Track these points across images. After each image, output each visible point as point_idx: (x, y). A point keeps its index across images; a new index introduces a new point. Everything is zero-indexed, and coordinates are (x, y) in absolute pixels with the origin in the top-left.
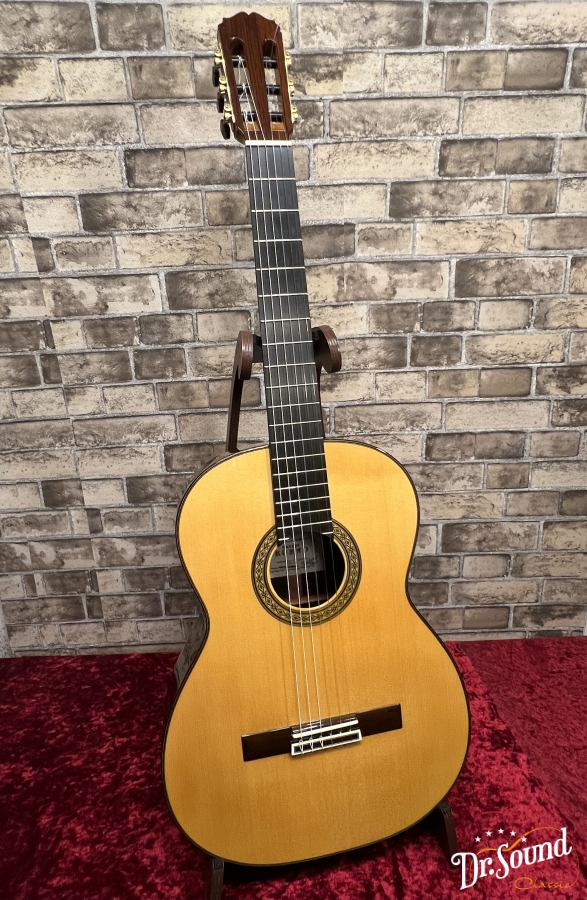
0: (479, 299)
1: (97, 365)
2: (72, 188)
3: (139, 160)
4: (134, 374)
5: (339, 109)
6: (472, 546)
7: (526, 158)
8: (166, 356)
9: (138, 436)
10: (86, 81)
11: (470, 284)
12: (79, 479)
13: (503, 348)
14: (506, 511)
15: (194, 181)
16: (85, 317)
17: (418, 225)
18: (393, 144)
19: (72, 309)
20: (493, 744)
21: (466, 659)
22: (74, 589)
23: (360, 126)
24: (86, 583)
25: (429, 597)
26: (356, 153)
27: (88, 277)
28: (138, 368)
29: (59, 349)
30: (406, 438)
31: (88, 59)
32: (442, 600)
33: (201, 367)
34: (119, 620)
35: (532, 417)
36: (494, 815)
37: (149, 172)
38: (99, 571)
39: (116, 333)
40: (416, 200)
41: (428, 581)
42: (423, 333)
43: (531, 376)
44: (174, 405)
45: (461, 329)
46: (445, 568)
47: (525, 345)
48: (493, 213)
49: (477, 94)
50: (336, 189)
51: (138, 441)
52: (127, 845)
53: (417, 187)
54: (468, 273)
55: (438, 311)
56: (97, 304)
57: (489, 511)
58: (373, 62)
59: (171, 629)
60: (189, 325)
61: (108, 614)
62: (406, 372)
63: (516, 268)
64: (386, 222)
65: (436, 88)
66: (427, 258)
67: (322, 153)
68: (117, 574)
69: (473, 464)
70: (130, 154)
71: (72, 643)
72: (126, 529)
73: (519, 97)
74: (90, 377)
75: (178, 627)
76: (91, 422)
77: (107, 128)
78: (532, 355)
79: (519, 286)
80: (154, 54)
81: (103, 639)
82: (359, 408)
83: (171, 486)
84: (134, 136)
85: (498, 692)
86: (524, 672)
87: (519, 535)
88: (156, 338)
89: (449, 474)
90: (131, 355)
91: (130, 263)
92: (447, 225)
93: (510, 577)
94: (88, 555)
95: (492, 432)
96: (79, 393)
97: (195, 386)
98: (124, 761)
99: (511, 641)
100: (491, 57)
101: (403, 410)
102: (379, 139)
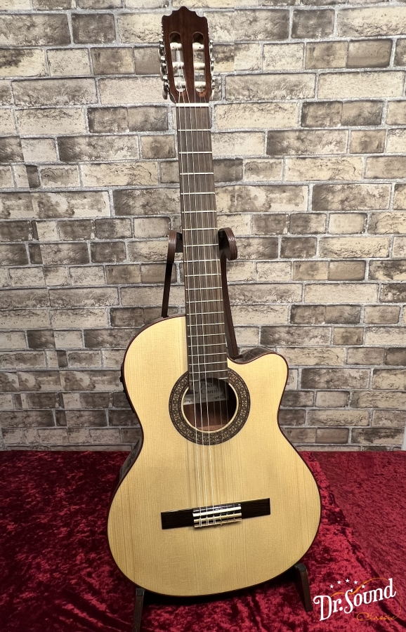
0: (329, 212)
1: (66, 252)
2: (53, 133)
3: (97, 115)
4: (90, 259)
5: (232, 81)
6: (322, 385)
7: (363, 115)
8: (112, 247)
9: (93, 301)
10: (63, 64)
11: (322, 201)
12: (52, 330)
13: (346, 247)
14: (347, 361)
15: (133, 129)
16: (59, 219)
17: (287, 161)
18: (269, 105)
19: (50, 213)
20: (329, 521)
21: (317, 464)
22: (48, 405)
23: (246, 93)
24: (56, 401)
25: (292, 420)
26: (243, 111)
27: (62, 192)
28: (93, 254)
29: (41, 240)
30: (277, 308)
31: (65, 49)
32: (301, 422)
33: (136, 256)
34: (78, 428)
35: (366, 295)
36: (325, 567)
37: (104, 123)
38: (64, 393)
39: (79, 231)
40: (285, 143)
41: (291, 408)
42: (289, 235)
43: (365, 266)
45: (316, 233)
46: (304, 399)
47: (361, 245)
48: (339, 152)
49: (327, 71)
50: (230, 135)
52: (74, 574)
53: (286, 134)
54: (321, 194)
55: (300, 220)
56: (67, 210)
57: (334, 360)
58: (255, 50)
59: (113, 435)
60: (129, 226)
61: (70, 423)
63: (355, 191)
64: (264, 158)
65: (299, 67)
66: (292, 183)
67: (220, 110)
68: (77, 396)
69: (324, 327)
70: (92, 110)
71: (46, 442)
72: (84, 365)
73: (358, 73)
74: (61, 260)
75: (118, 434)
76: (61, 291)
77: (77, 94)
78: (366, 252)
79: (357, 204)
80: (108, 46)
81: (67, 439)
82: (244, 286)
83: (114, 336)
84: (94, 99)
85: (336, 486)
86: (356, 474)
87: (356, 378)
88: (106, 235)
89: (307, 333)
90: (89, 246)
91: (89, 183)
92: (307, 160)
93: (349, 407)
94: (57, 382)
95: (337, 305)
96: (54, 271)
97: (132, 268)
98: (76, 521)
99: (350, 452)
100: (337, 46)
102: (260, 101)
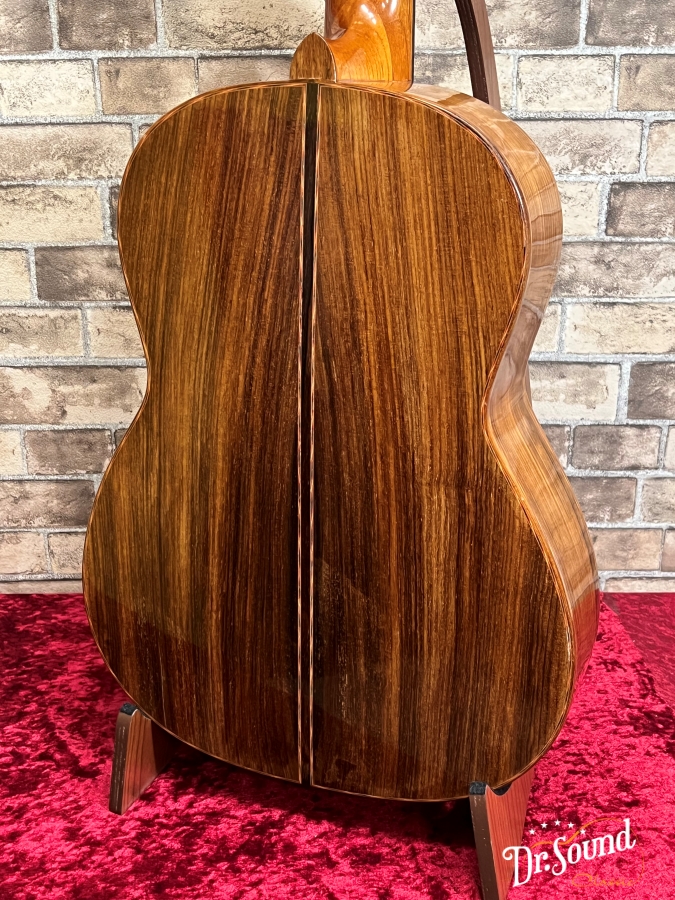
44: (134, 105)
51: (61, 175)
62: (576, 57)
101: (568, 132)
